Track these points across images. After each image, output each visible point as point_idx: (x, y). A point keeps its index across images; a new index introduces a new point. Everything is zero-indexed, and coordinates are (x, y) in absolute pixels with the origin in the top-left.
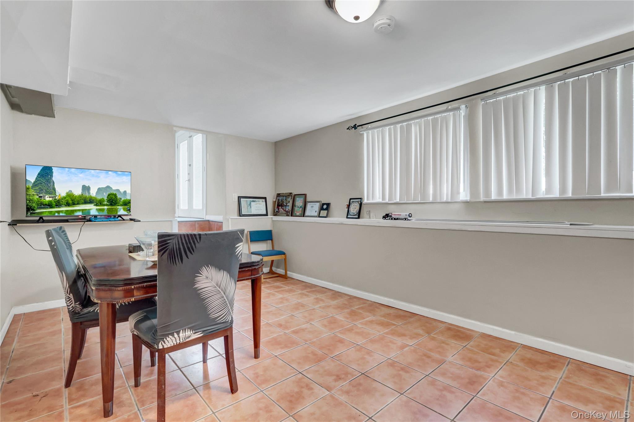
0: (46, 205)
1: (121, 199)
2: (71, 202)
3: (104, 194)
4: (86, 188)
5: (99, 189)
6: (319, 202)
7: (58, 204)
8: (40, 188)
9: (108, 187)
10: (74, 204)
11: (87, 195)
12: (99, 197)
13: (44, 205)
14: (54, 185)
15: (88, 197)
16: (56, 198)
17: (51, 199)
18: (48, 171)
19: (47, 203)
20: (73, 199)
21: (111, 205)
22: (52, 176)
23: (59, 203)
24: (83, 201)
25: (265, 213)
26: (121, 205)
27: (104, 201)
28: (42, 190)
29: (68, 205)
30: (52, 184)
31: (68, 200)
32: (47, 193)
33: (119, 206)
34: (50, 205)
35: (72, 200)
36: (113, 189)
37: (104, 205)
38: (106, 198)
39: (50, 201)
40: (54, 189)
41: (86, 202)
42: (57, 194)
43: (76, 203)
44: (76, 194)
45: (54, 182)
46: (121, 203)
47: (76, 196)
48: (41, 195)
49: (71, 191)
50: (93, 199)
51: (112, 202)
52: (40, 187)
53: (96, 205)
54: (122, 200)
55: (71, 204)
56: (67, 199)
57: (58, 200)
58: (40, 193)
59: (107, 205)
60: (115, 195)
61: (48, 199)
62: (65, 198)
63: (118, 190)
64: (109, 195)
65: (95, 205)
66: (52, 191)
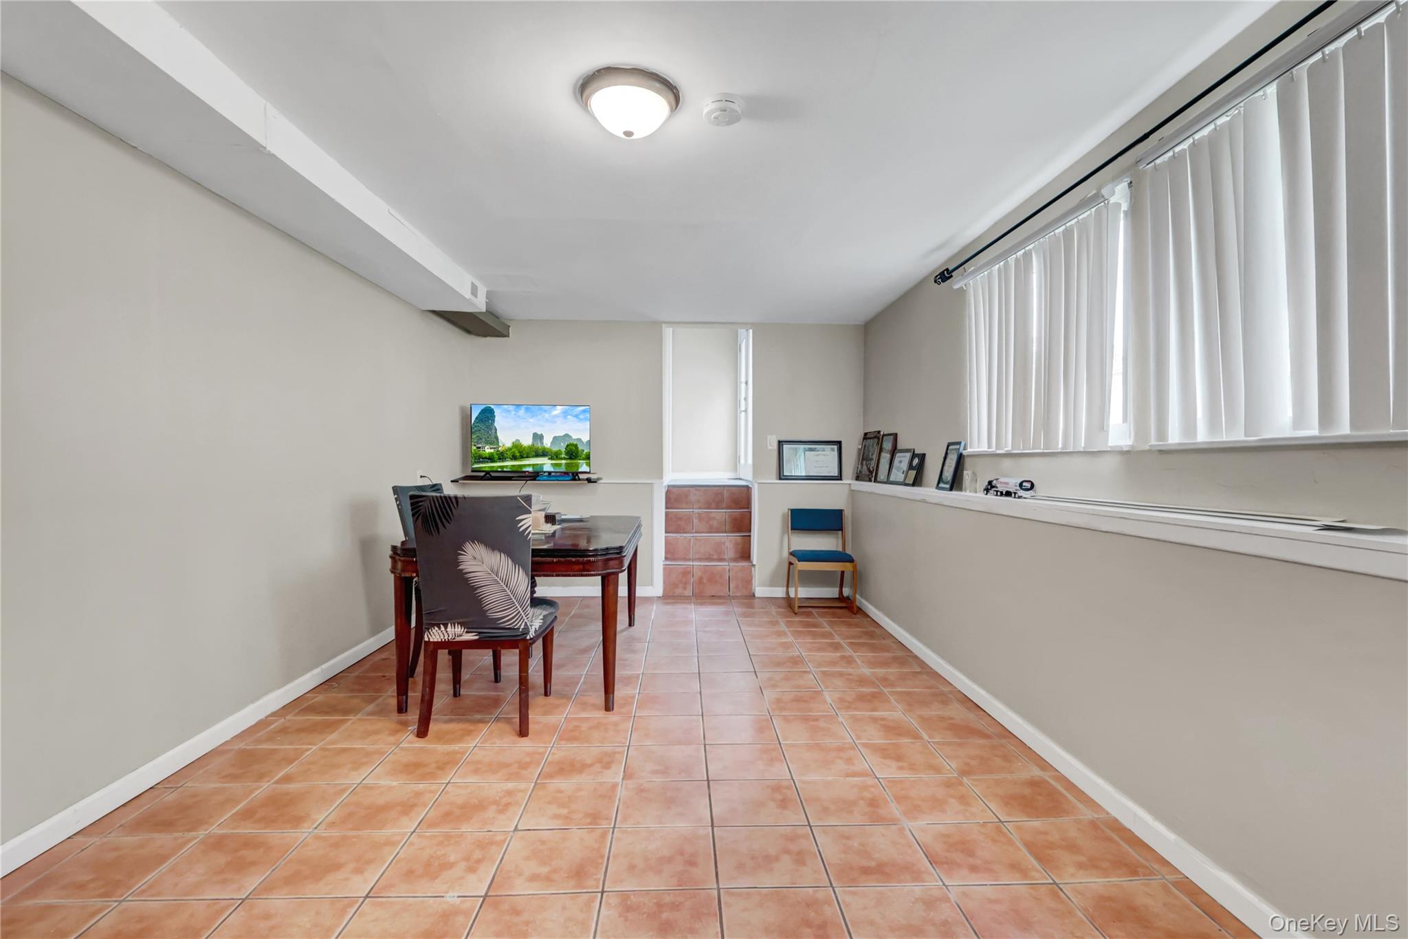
0: (486, 458)
1: (583, 451)
2: (518, 454)
3: (562, 444)
4: (538, 437)
5: (555, 438)
6: (910, 452)
7: (502, 457)
8: (478, 436)
9: (567, 436)
10: (522, 457)
11: (539, 445)
12: (555, 449)
13: (483, 458)
14: (496, 432)
15: (540, 447)
16: (500, 449)
17: (492, 451)
18: (489, 415)
19: (487, 456)
20: (521, 450)
21: (571, 458)
22: (494, 421)
23: (502, 455)
24: (534, 453)
25: (836, 473)
26: (584, 459)
27: (561, 454)
28: (481, 439)
29: (514, 458)
30: (493, 431)
31: (514, 452)
32: (487, 442)
33: (580, 460)
34: (491, 459)
35: (520, 452)
36: (573, 437)
37: (561, 459)
38: (563, 450)
39: (491, 453)
40: (497, 438)
41: (537, 455)
42: (500, 444)
43: (525, 456)
44: (525, 445)
45: (496, 430)
46: (583, 456)
47: (525, 447)
48: (480, 446)
49: (518, 440)
50: (547, 450)
51: (572, 454)
52: (478, 434)
53: (551, 459)
54: (584, 453)
55: (518, 457)
56: (513, 450)
57: (502, 453)
58: (478, 443)
59: (565, 459)
60: (576, 446)
61: (488, 450)
62: (510, 449)
63: (580, 440)
64: (568, 446)
65: (549, 459)
66: (494, 441)
